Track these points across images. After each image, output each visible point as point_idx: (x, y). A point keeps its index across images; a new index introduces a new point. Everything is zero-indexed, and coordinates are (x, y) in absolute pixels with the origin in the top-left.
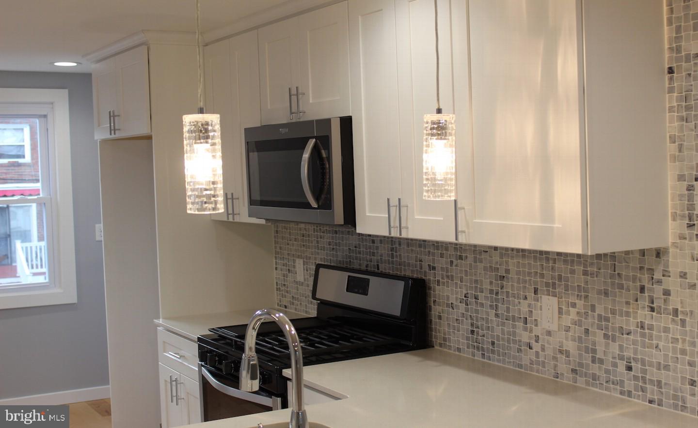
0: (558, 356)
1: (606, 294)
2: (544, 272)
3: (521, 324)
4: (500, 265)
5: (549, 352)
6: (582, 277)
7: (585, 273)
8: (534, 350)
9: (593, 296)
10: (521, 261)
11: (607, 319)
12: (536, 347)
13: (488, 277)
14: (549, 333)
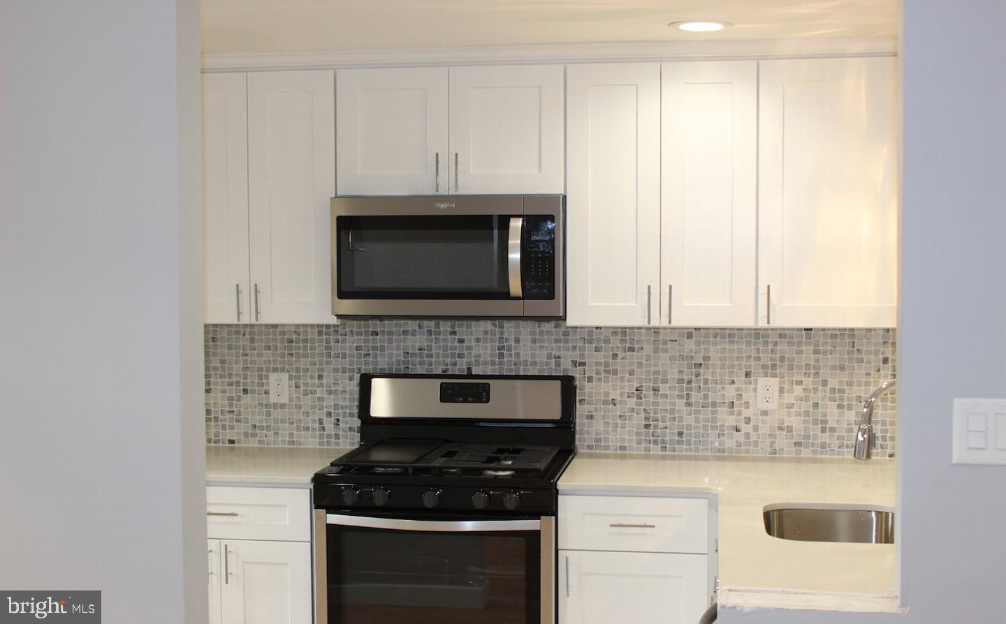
0: (777, 433)
1: (842, 368)
2: (761, 355)
3: (726, 409)
4: (695, 353)
5: (764, 430)
6: (813, 356)
7: (816, 352)
8: (743, 432)
9: (825, 373)
10: (727, 347)
11: (842, 391)
12: (745, 428)
13: (676, 366)
14: (765, 413)
